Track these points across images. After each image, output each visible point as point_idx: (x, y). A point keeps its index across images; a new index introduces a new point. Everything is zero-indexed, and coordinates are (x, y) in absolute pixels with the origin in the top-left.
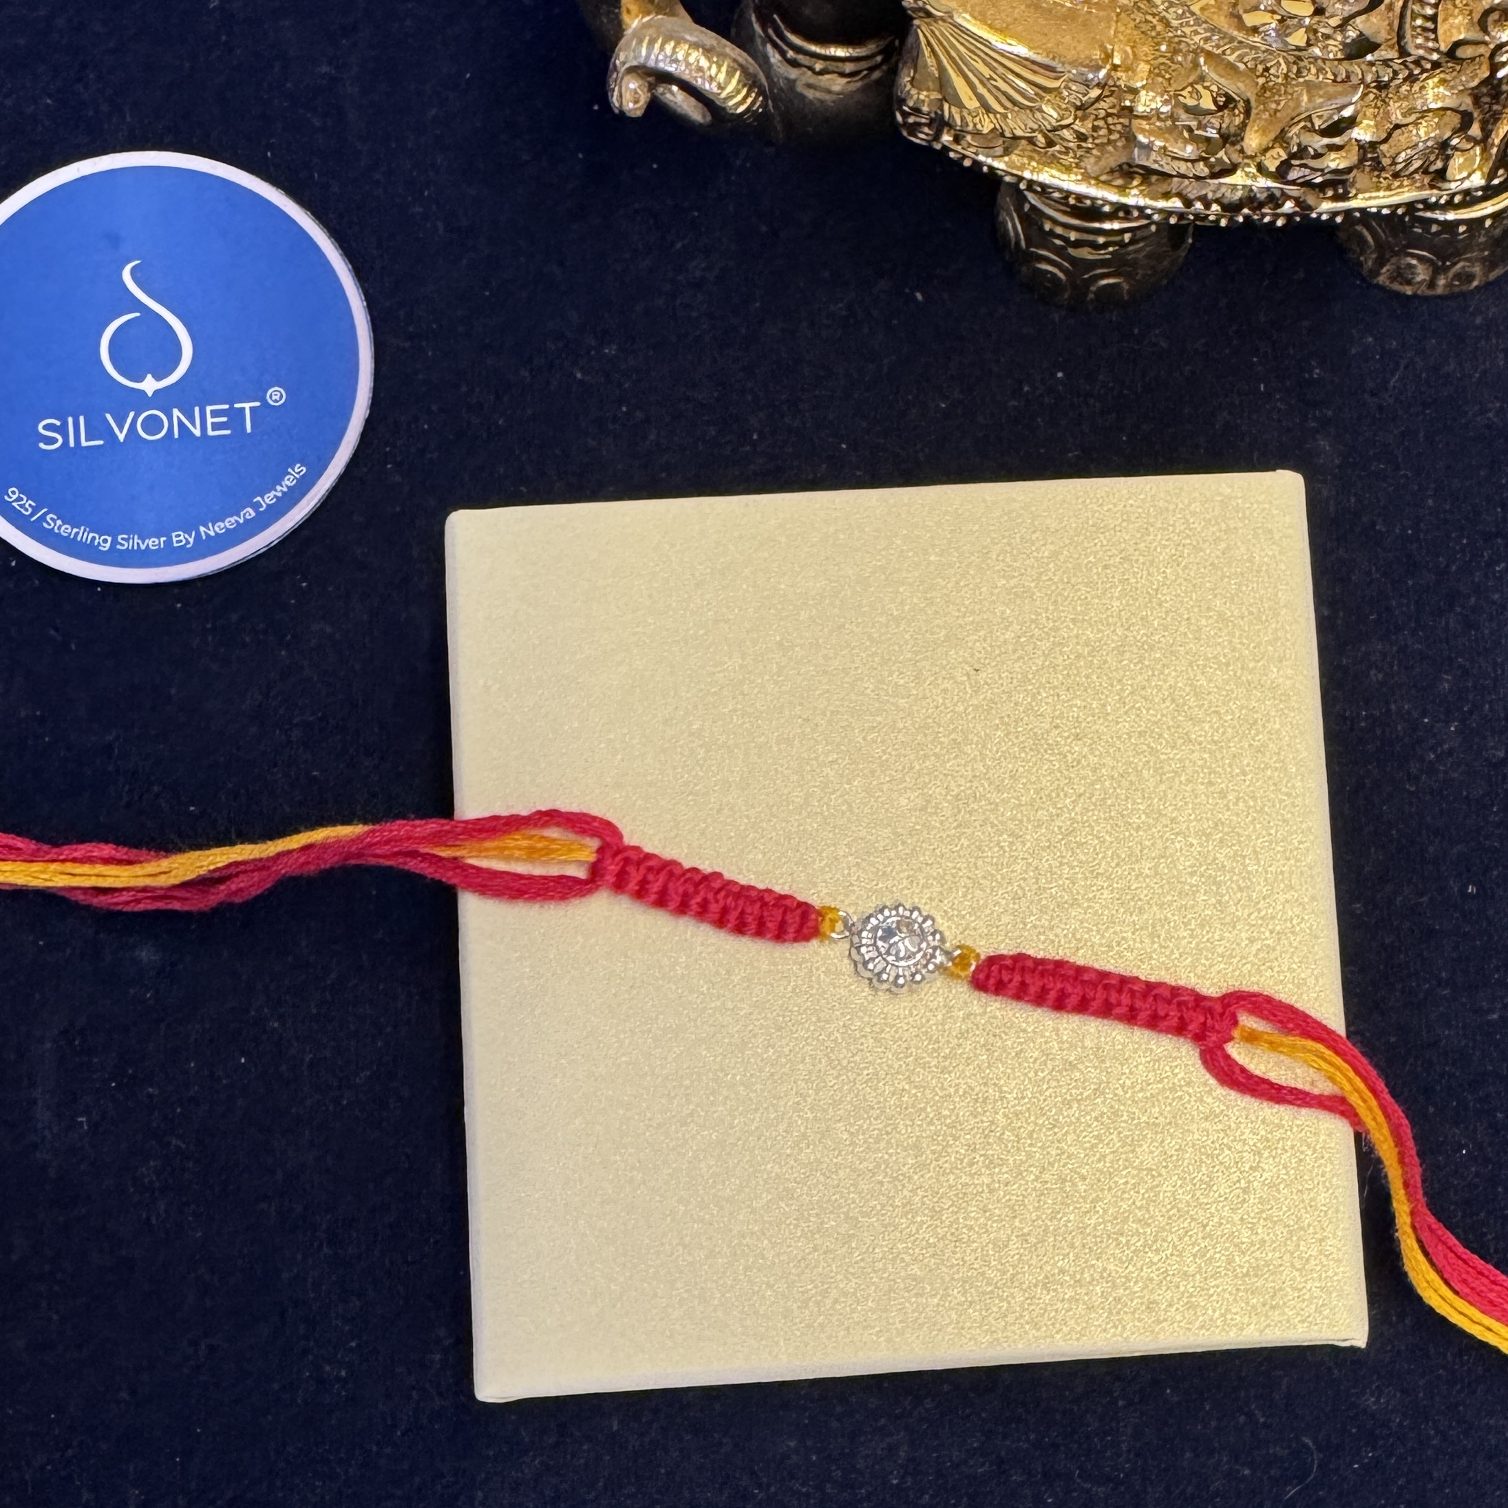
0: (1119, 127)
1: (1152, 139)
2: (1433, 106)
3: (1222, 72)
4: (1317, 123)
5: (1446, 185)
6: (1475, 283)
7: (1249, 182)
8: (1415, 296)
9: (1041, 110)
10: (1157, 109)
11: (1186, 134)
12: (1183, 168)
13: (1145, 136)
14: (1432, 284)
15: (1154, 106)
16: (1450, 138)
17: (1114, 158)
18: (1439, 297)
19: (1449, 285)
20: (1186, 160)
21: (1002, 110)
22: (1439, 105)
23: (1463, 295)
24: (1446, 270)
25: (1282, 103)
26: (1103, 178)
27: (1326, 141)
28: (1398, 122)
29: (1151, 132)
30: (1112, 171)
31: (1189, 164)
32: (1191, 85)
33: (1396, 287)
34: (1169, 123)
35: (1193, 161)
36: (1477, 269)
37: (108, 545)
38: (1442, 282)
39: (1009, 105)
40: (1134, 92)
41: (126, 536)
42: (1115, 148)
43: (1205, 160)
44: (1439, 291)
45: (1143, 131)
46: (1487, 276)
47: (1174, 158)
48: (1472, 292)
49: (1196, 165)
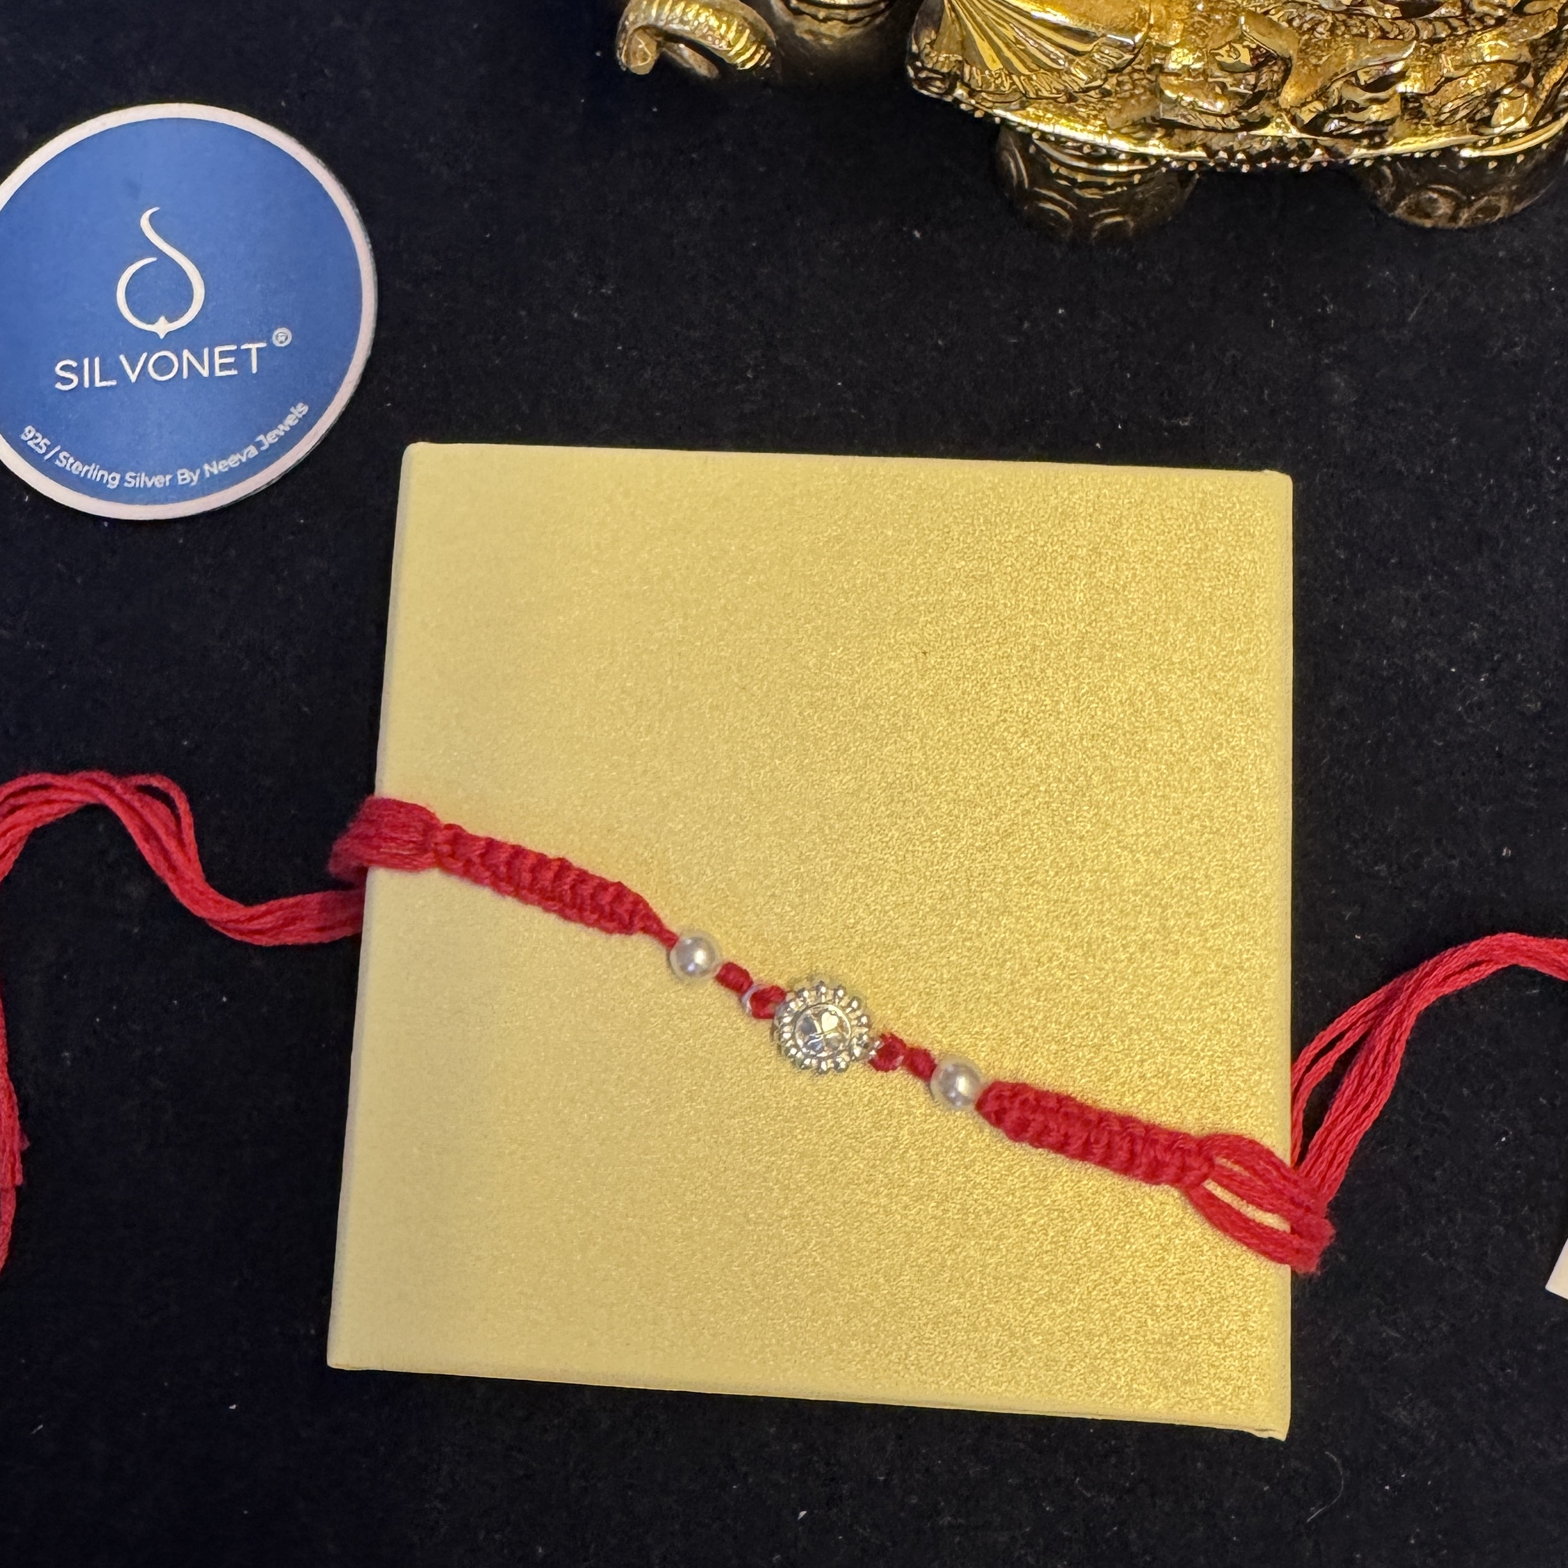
0: (1145, 82)
1: (1181, 94)
2: (1487, 59)
3: (1263, 30)
4: (1363, 78)
5: (1488, 131)
6: (1500, 216)
7: (1280, 133)
8: (1434, 229)
9: (1069, 73)
10: (1188, 66)
11: (1218, 90)
12: (1212, 122)
13: (1173, 92)
14: (1454, 218)
15: (1186, 62)
16: (1502, 88)
17: (1135, 112)
18: (1460, 229)
19: (1473, 218)
20: (1216, 115)
21: (1027, 72)
22: (1495, 58)
23: (1487, 227)
24: (1470, 204)
25: (1324, 59)
26: (1124, 130)
27: (1369, 95)
28: (1450, 75)
29: (1179, 88)
30: (1134, 124)
31: (1219, 119)
32: (1229, 43)
33: (1417, 220)
34: (1201, 80)
35: (1223, 116)
36: (1503, 203)
37: (117, 482)
38: (1465, 215)
39: (1034, 66)
40: (1168, 50)
41: (133, 474)
42: (1138, 101)
43: (1236, 114)
44: (1461, 223)
45: (1171, 86)
46: (1512, 209)
47: (1201, 113)
48: (1494, 224)
49: (1226, 120)
